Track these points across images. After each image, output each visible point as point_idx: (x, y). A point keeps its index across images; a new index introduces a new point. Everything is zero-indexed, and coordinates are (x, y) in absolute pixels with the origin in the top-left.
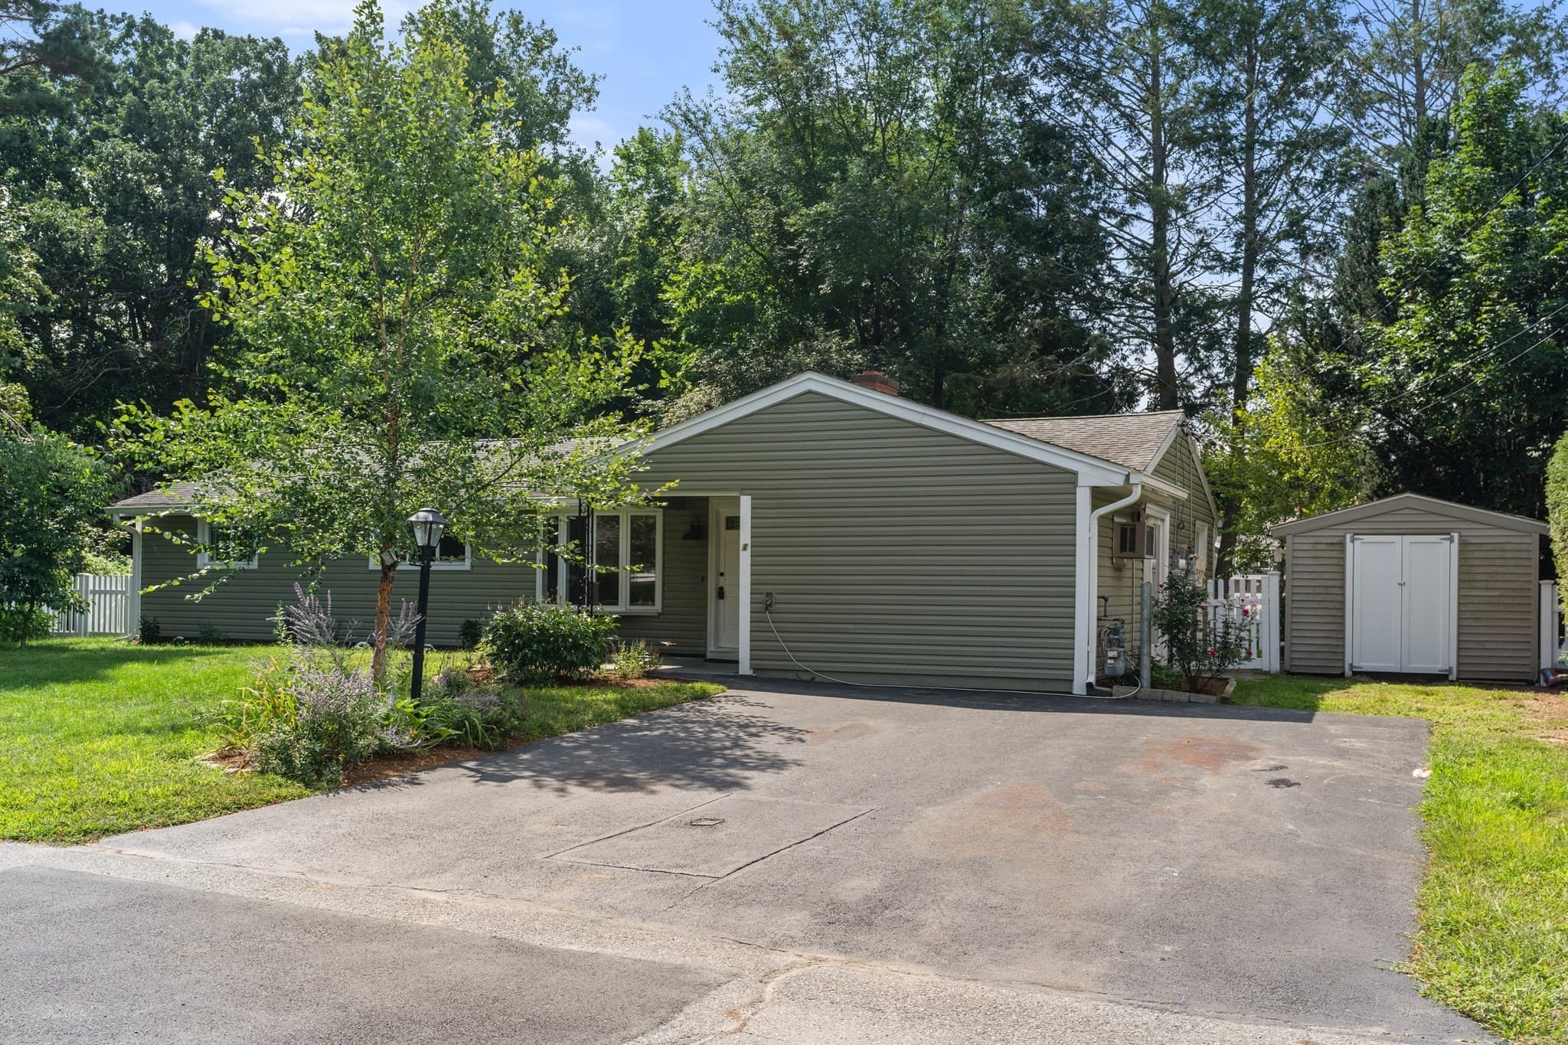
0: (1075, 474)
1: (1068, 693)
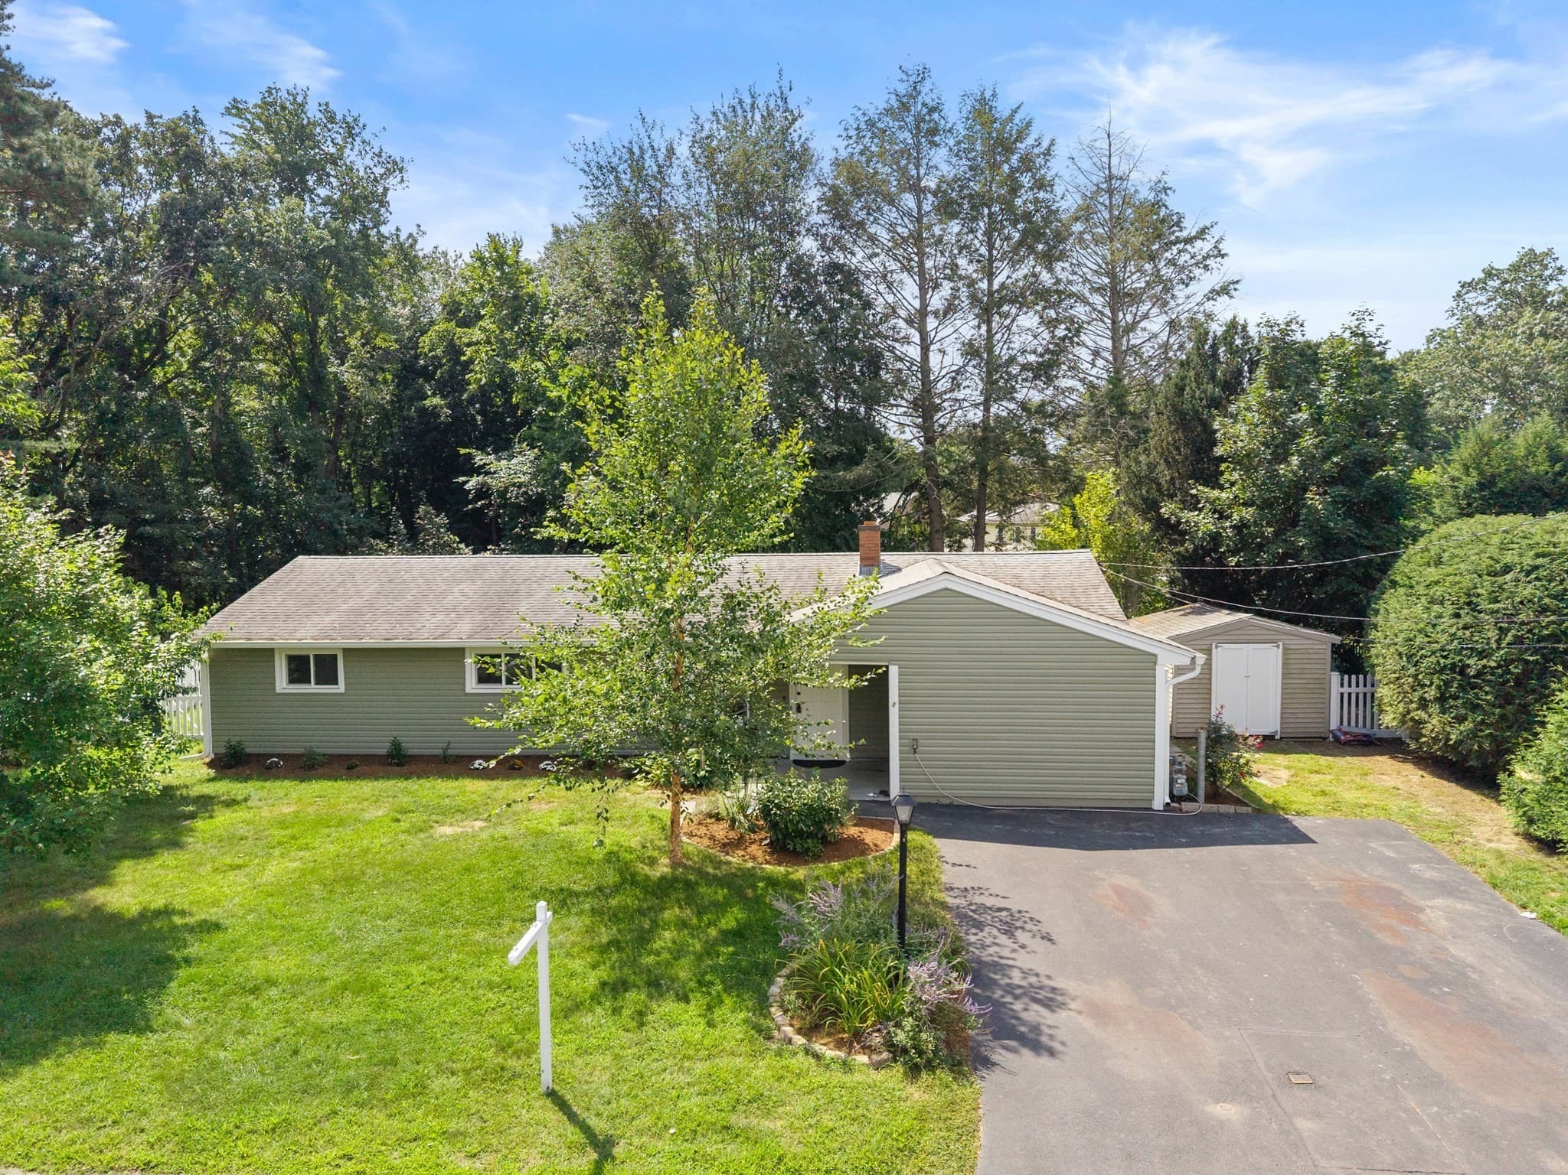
0: (1155, 656)
1: (1150, 809)
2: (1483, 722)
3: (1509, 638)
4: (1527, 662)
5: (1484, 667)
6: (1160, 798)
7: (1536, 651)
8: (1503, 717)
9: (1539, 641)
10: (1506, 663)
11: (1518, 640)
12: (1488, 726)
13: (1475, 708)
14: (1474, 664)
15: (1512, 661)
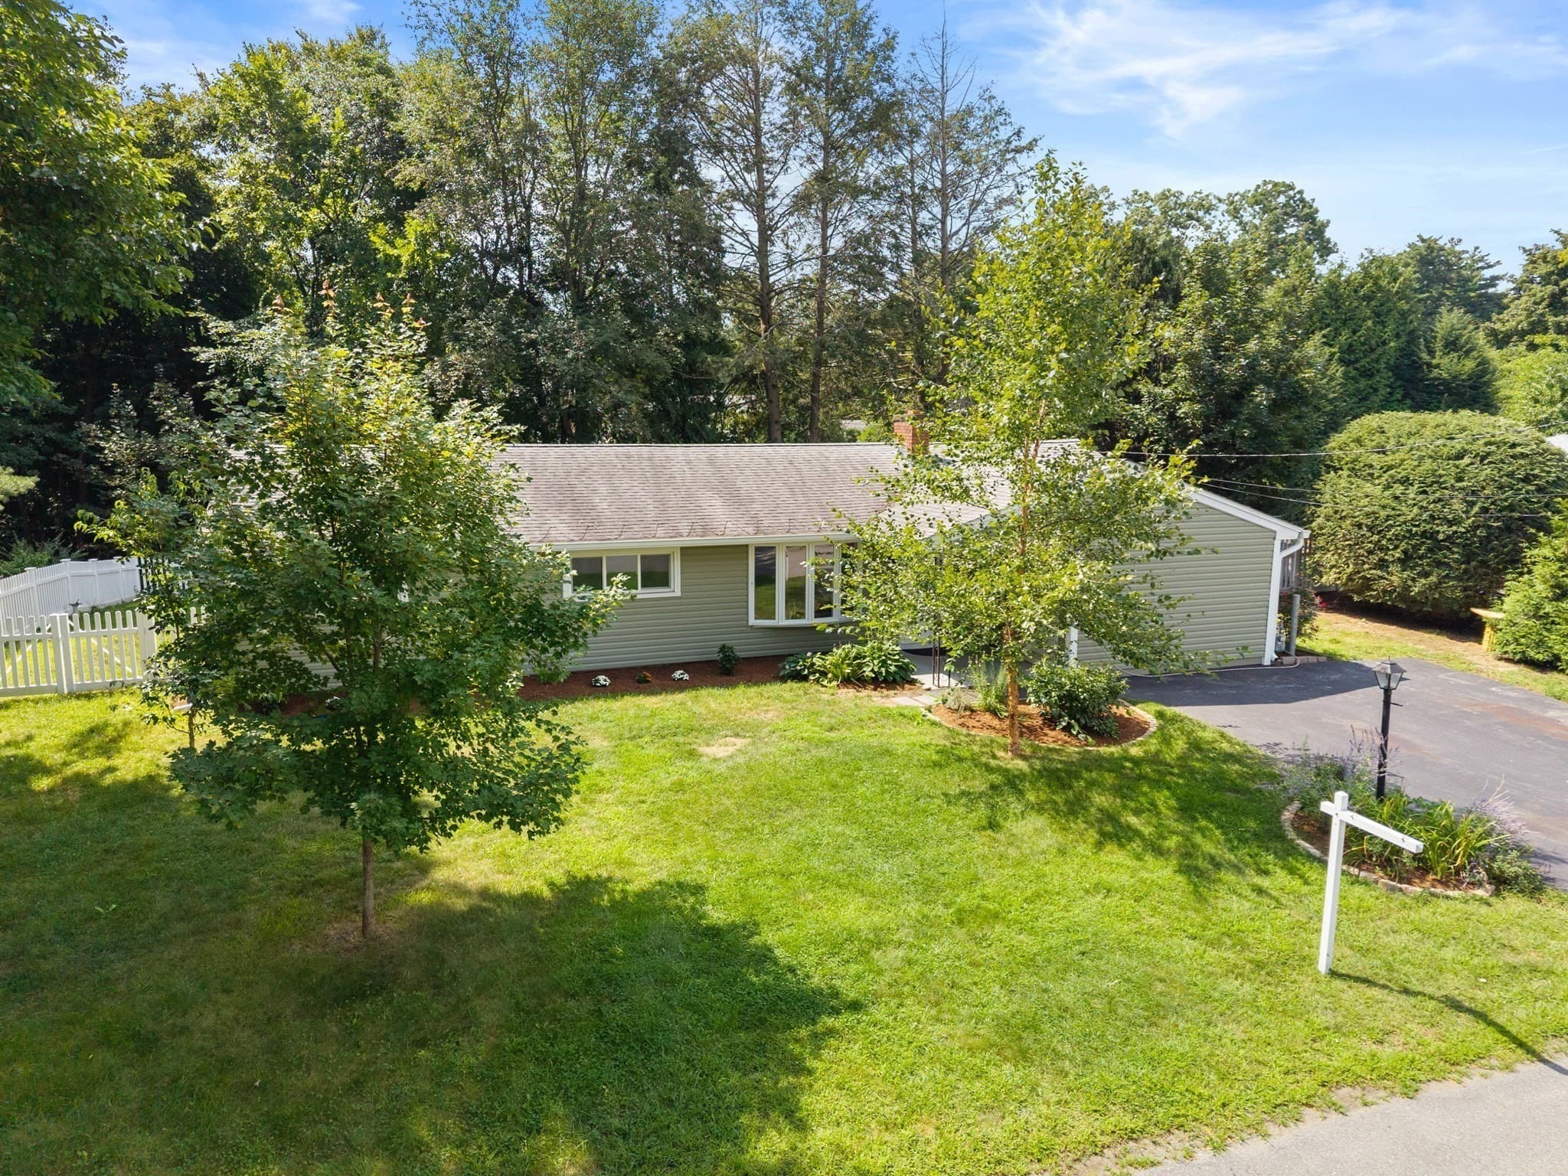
0: (1275, 532)
1: (1261, 665)
2: (1447, 576)
3: (1476, 509)
4: (1490, 527)
5: (1455, 532)
6: (1269, 656)
7: (1497, 519)
8: (1466, 571)
9: (1500, 511)
10: (1475, 527)
11: (1485, 510)
12: (1453, 579)
13: (1439, 564)
14: (1444, 530)
15: (1478, 527)
